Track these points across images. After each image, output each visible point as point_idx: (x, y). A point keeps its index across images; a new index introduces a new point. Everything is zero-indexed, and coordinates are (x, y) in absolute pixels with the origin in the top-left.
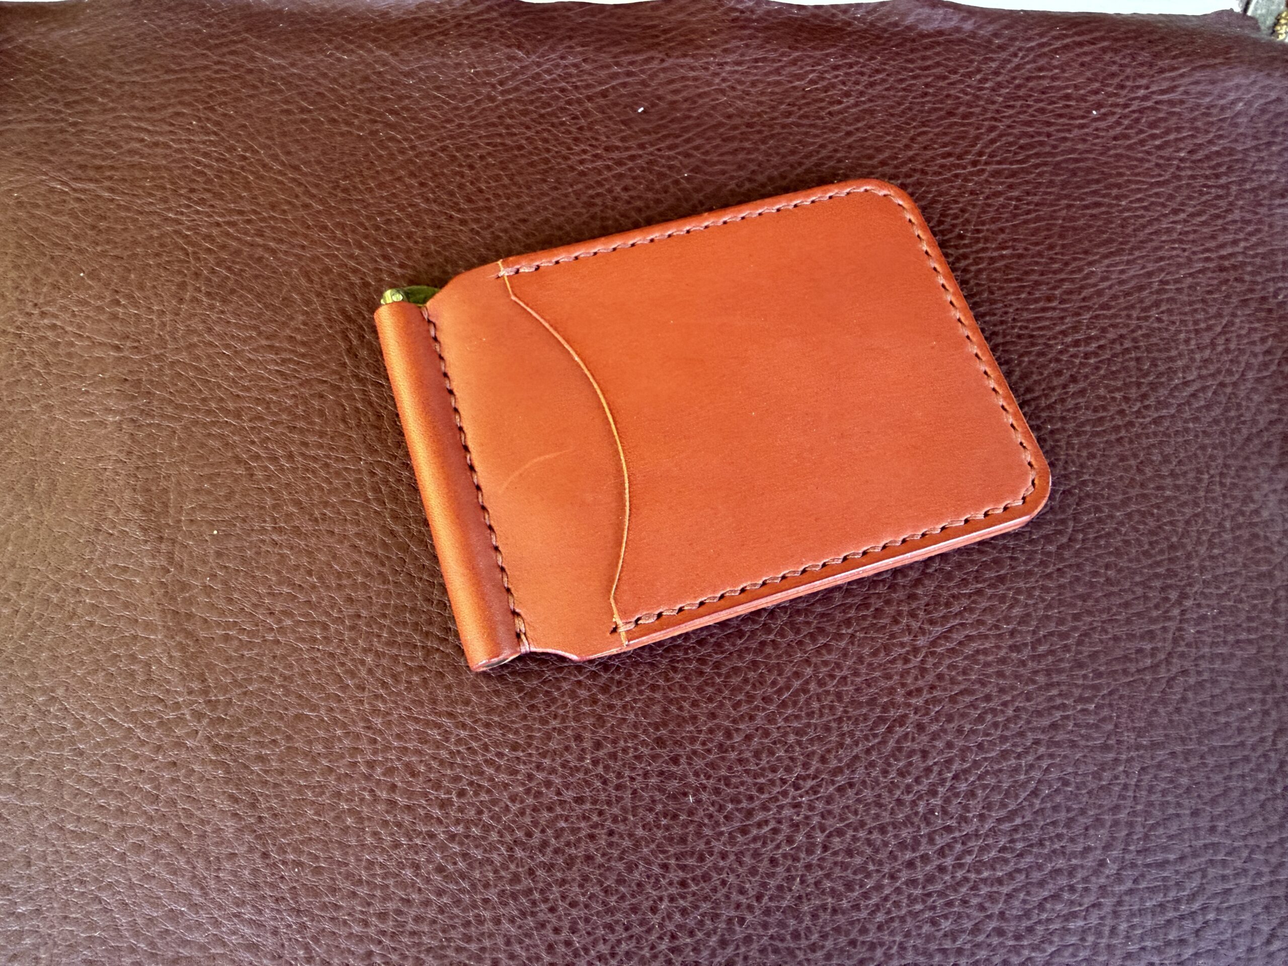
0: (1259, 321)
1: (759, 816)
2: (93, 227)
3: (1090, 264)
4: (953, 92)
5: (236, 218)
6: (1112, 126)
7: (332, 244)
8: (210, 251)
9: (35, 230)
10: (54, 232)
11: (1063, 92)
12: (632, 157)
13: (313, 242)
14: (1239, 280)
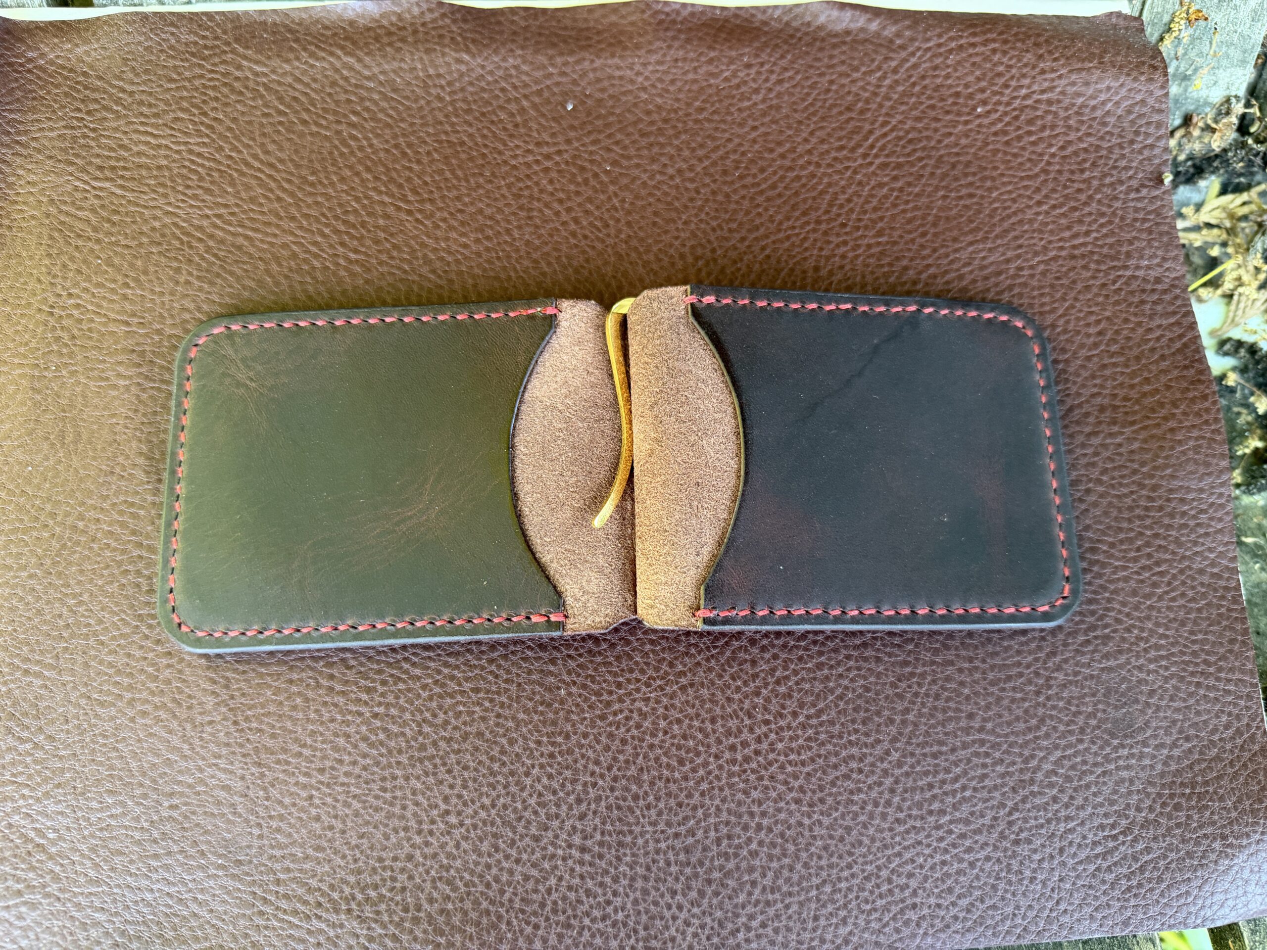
0: (1097, 304)
1: (617, 706)
2: (109, 221)
3: (956, 251)
4: (854, 89)
5: (222, 211)
6: (993, 124)
7: (299, 232)
8: (200, 240)
9: (63, 223)
10: (79, 225)
11: (953, 90)
12: (559, 152)
13: (284, 231)
14: (1085, 267)
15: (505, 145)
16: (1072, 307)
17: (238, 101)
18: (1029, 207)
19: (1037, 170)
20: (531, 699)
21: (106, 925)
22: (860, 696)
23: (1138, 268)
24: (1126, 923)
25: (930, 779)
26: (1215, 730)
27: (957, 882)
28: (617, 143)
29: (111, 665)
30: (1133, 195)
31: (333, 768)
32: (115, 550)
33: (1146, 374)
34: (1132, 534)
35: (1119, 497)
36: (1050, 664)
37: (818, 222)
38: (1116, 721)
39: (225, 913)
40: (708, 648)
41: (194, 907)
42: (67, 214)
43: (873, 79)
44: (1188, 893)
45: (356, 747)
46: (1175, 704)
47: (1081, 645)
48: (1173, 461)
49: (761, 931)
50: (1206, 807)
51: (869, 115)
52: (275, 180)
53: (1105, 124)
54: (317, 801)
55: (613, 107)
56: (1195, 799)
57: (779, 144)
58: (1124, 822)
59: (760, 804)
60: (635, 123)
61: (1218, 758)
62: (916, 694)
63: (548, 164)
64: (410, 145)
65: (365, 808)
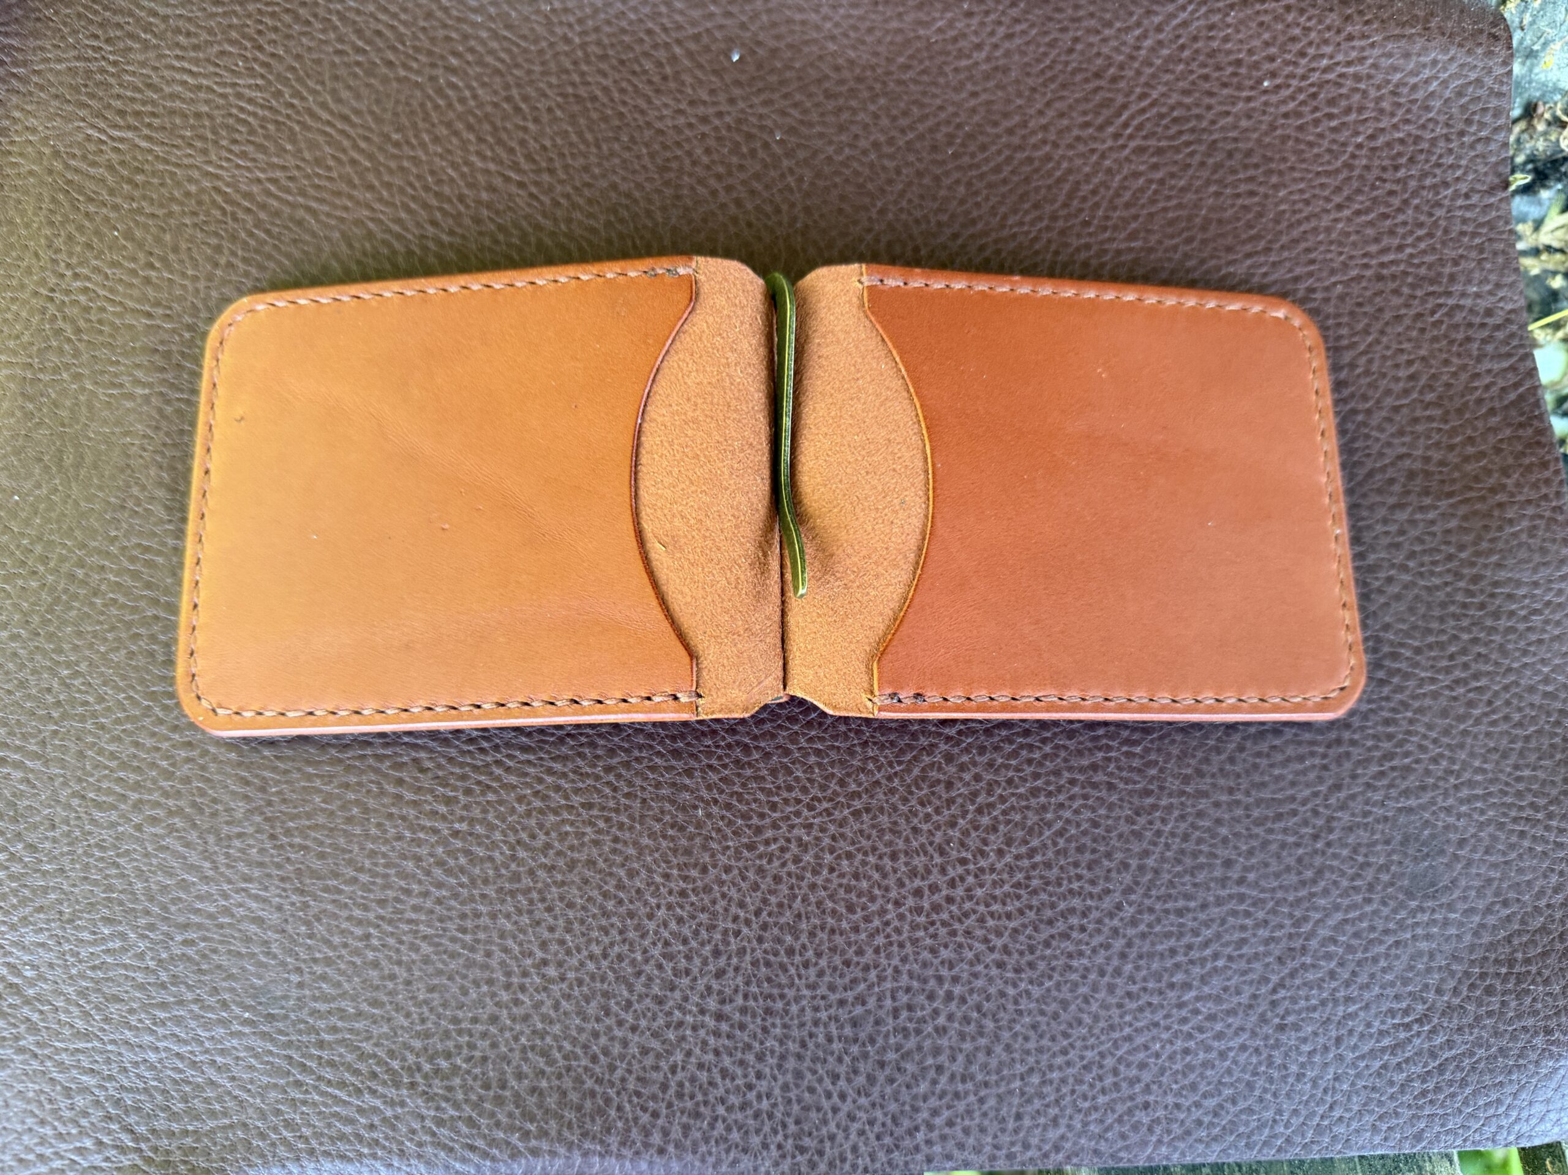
0: (1409, 340)
1: (769, 834)
2: (130, 181)
4: (1105, 50)
5: (278, 174)
6: (1284, 102)
7: (377, 206)
8: (248, 210)
9: (69, 182)
10: (90, 186)
11: (1232, 57)
12: (720, 115)
13: (358, 203)
14: (1396, 292)
15: (649, 101)
16: (1378, 342)
17: (304, 34)
18: (1328, 211)
19: (1339, 163)
20: (659, 820)
21: (97, 1092)
22: (1085, 833)
23: (1463, 295)
24: (1418, 1137)
25: (1172, 942)
26: (1541, 893)
27: (1202, 1076)
28: (795, 105)
29: (113, 756)
30: (1460, 202)
31: (397, 900)
32: (123, 606)
33: (1469, 432)
34: (1444, 638)
35: (1428, 589)
36: (1332, 801)
37: (1054, 218)
38: (1414, 877)
39: (252, 1082)
40: (890, 764)
41: (212, 1073)
42: (76, 170)
43: (1130, 38)
44: (1499, 1101)
45: (428, 873)
46: (1493, 859)
47: (1374, 777)
48: (1501, 545)
49: (947, 1130)
50: (1527, 992)
51: (1122, 84)
52: (348, 136)
53: (1428, 109)
54: (375, 942)
55: (792, 59)
56: (1513, 980)
57: (1006, 115)
58: (1420, 1008)
59: (951, 967)
60: (819, 81)
61: (1543, 930)
62: (1159, 833)
63: (706, 129)
64: (526, 98)
65: (436, 953)
